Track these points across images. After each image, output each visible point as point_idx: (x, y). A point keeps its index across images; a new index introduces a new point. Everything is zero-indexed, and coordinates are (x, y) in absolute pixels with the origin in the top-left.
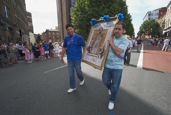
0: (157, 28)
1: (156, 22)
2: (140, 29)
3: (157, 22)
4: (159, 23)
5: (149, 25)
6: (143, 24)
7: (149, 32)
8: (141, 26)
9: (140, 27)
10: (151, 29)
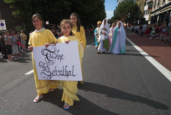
0: (136, 12)
1: (134, 3)
2: (114, 14)
3: (136, 4)
4: (139, 5)
5: (126, 8)
6: (117, 6)
7: (125, 18)
8: (116, 9)
9: (115, 11)
10: (129, 14)
